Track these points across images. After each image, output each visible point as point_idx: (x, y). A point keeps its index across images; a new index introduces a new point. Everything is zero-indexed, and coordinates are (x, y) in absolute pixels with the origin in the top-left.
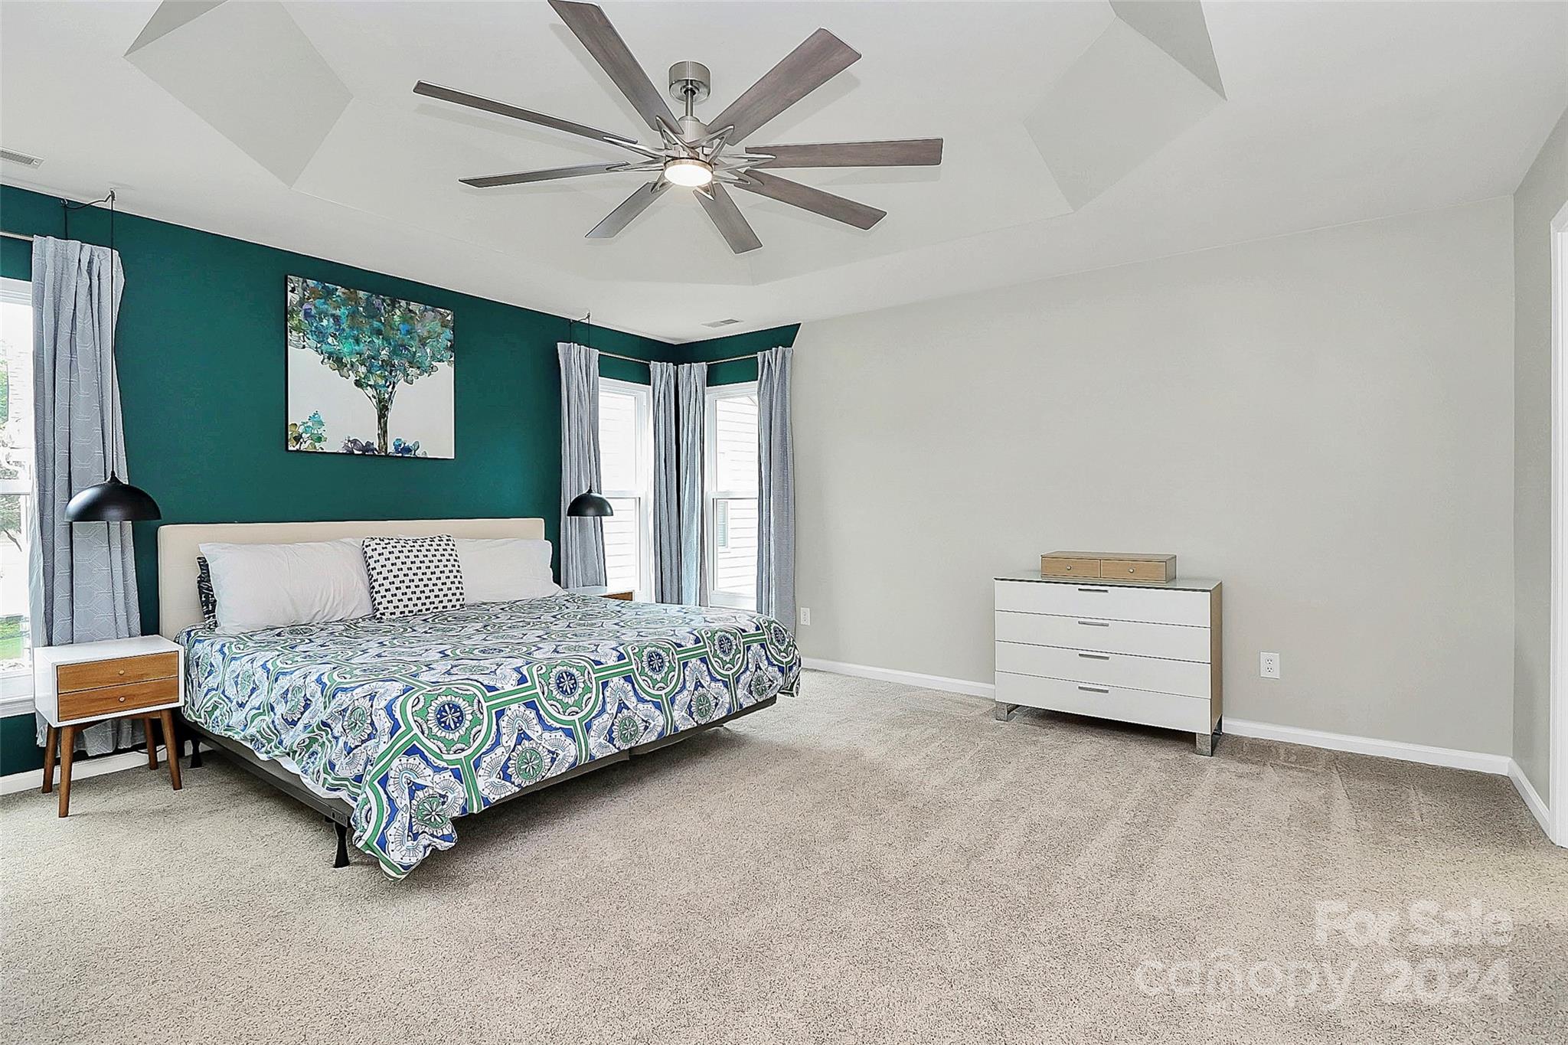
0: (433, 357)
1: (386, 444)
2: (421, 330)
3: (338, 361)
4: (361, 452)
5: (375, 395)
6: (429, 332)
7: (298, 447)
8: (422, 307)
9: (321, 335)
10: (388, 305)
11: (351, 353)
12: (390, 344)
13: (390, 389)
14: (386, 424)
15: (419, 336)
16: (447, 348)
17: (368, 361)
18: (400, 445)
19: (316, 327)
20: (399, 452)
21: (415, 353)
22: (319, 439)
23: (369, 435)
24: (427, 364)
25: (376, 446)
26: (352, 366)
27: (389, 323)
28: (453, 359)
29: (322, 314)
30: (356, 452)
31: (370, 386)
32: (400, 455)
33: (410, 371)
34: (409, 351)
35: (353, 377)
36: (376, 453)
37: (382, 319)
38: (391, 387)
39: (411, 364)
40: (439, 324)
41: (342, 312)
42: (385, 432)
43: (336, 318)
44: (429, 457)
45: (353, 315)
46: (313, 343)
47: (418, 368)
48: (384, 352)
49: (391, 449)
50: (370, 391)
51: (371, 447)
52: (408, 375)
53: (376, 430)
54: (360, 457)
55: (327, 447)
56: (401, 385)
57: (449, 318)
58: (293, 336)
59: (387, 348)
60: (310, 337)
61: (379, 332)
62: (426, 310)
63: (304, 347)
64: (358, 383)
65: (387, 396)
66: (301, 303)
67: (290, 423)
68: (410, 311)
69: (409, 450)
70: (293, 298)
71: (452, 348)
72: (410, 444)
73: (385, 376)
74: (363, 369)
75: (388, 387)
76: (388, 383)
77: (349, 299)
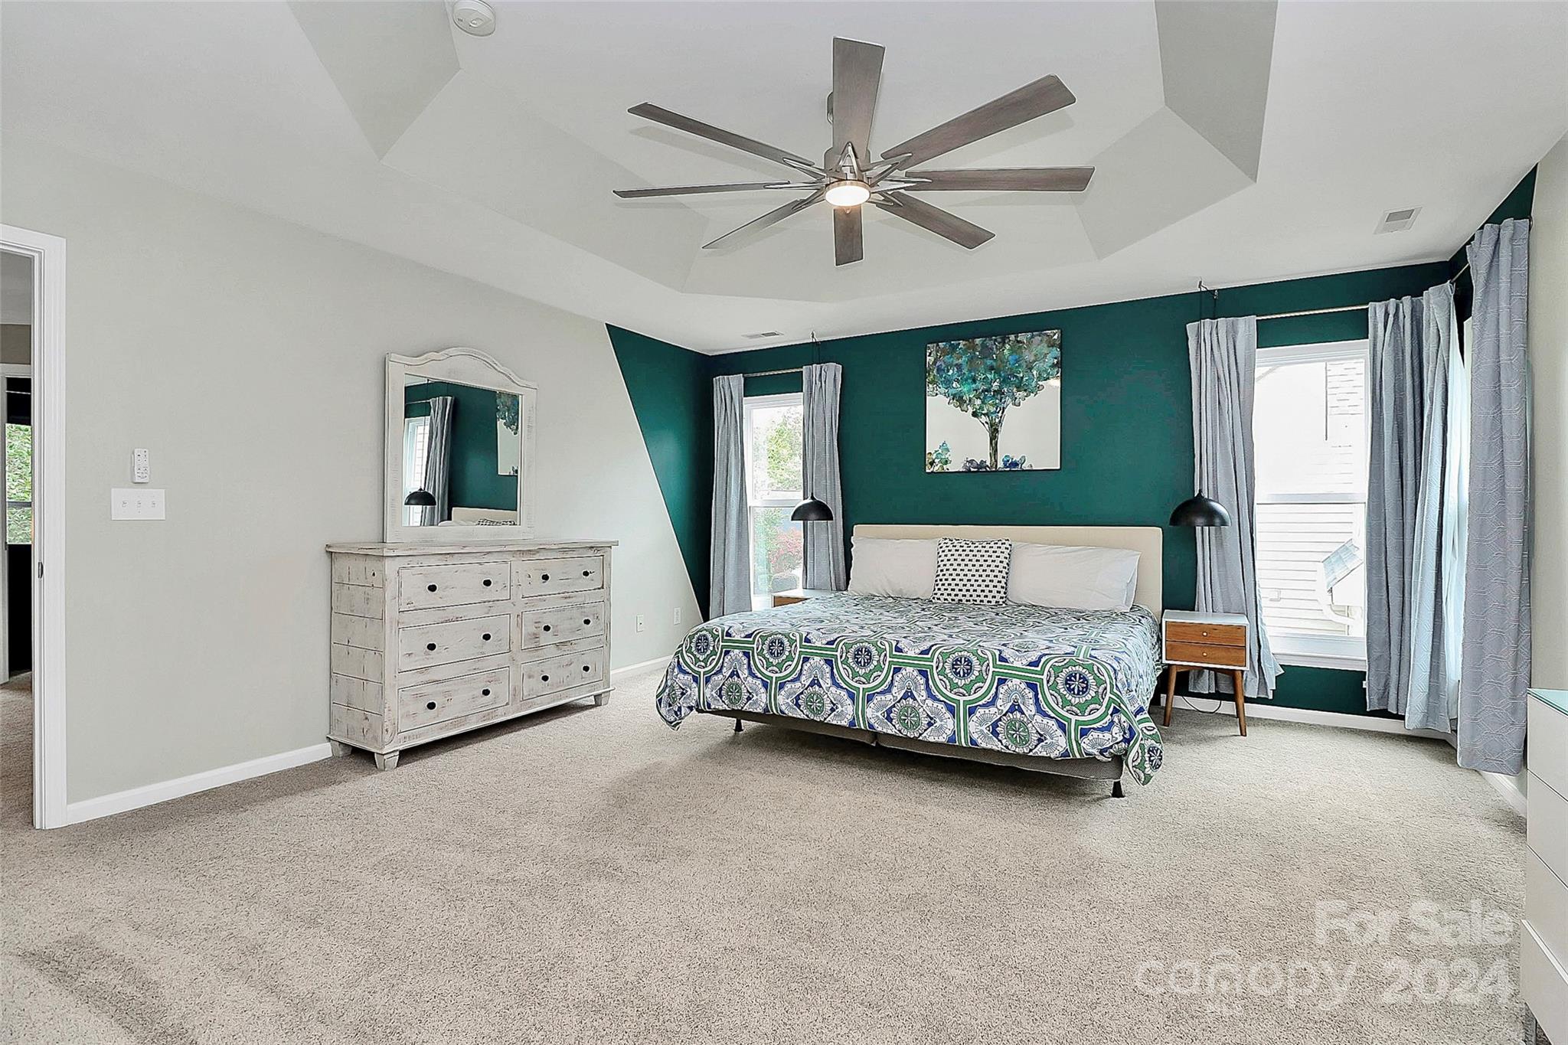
0: (1040, 378)
1: (996, 461)
2: (1029, 356)
3: (959, 400)
4: (976, 470)
5: (988, 420)
6: (1035, 356)
7: (932, 470)
8: (1029, 335)
9: (948, 383)
10: (999, 343)
11: (969, 391)
12: (1000, 376)
13: (1000, 415)
14: (996, 445)
15: (1026, 362)
16: (1053, 366)
17: (983, 395)
18: (1008, 461)
19: (945, 378)
20: (1007, 467)
21: (1022, 378)
22: (946, 462)
23: (983, 455)
24: (1034, 384)
25: (988, 463)
26: (970, 401)
27: (1001, 359)
28: (1059, 374)
29: (949, 366)
30: (972, 470)
31: (984, 414)
32: (1008, 469)
33: (1017, 395)
34: (1016, 377)
35: (971, 410)
36: (988, 469)
37: (994, 356)
38: (1001, 412)
39: (1019, 389)
40: (1046, 345)
41: (963, 360)
42: (996, 451)
43: (959, 367)
44: (1034, 468)
45: (971, 360)
46: (943, 390)
47: (1025, 390)
48: (996, 384)
49: (1000, 465)
50: (984, 419)
51: (984, 464)
52: (1016, 398)
53: (988, 450)
54: (977, 473)
55: (952, 468)
56: (1010, 409)
57: (1056, 337)
58: (930, 388)
59: (998, 380)
60: (940, 386)
61: (992, 368)
62: (1033, 337)
63: (937, 394)
64: (975, 414)
65: (997, 420)
66: (935, 363)
67: (927, 452)
68: (1019, 342)
69: (1015, 464)
70: (930, 359)
71: (1060, 364)
72: (1017, 459)
73: (996, 404)
74: (979, 402)
75: (998, 412)
76: (999, 409)
77: (969, 348)
